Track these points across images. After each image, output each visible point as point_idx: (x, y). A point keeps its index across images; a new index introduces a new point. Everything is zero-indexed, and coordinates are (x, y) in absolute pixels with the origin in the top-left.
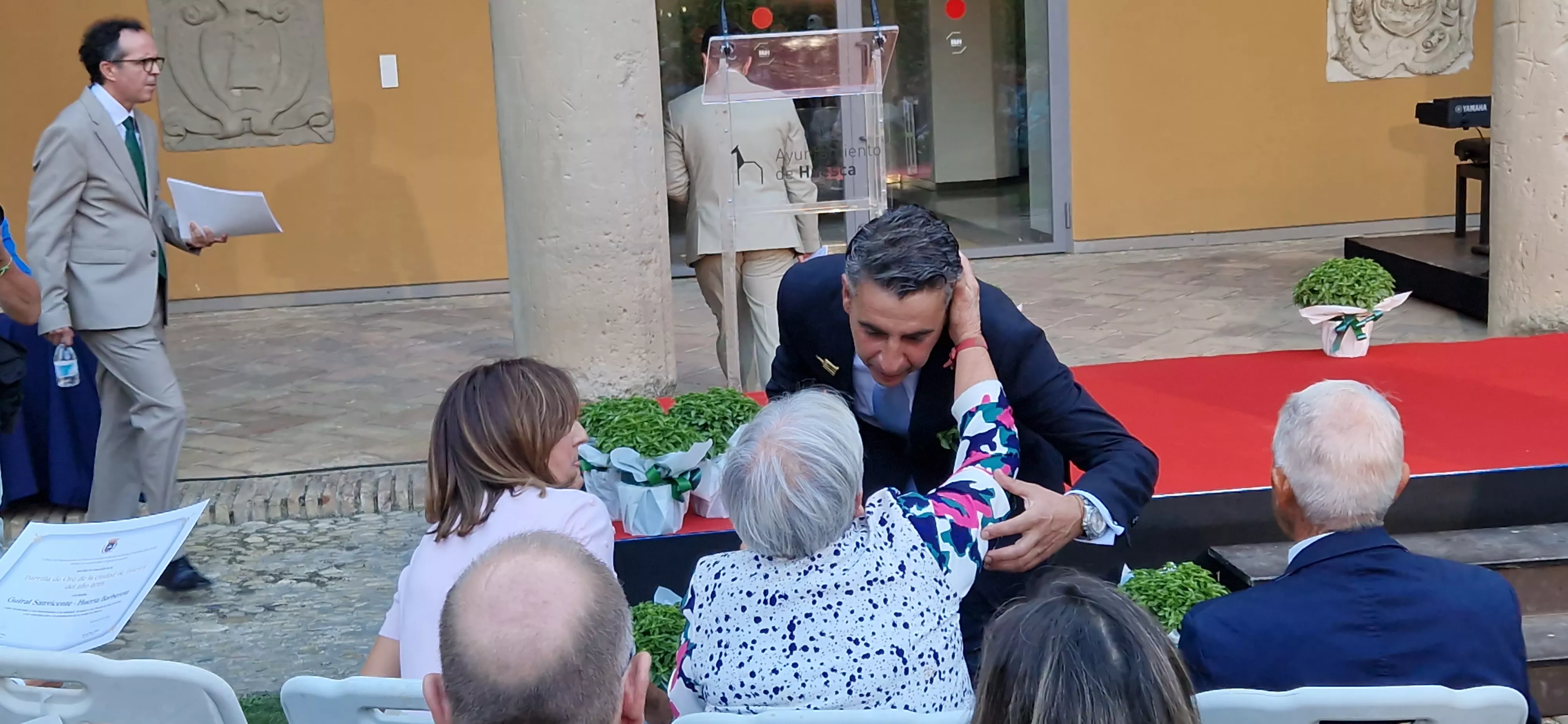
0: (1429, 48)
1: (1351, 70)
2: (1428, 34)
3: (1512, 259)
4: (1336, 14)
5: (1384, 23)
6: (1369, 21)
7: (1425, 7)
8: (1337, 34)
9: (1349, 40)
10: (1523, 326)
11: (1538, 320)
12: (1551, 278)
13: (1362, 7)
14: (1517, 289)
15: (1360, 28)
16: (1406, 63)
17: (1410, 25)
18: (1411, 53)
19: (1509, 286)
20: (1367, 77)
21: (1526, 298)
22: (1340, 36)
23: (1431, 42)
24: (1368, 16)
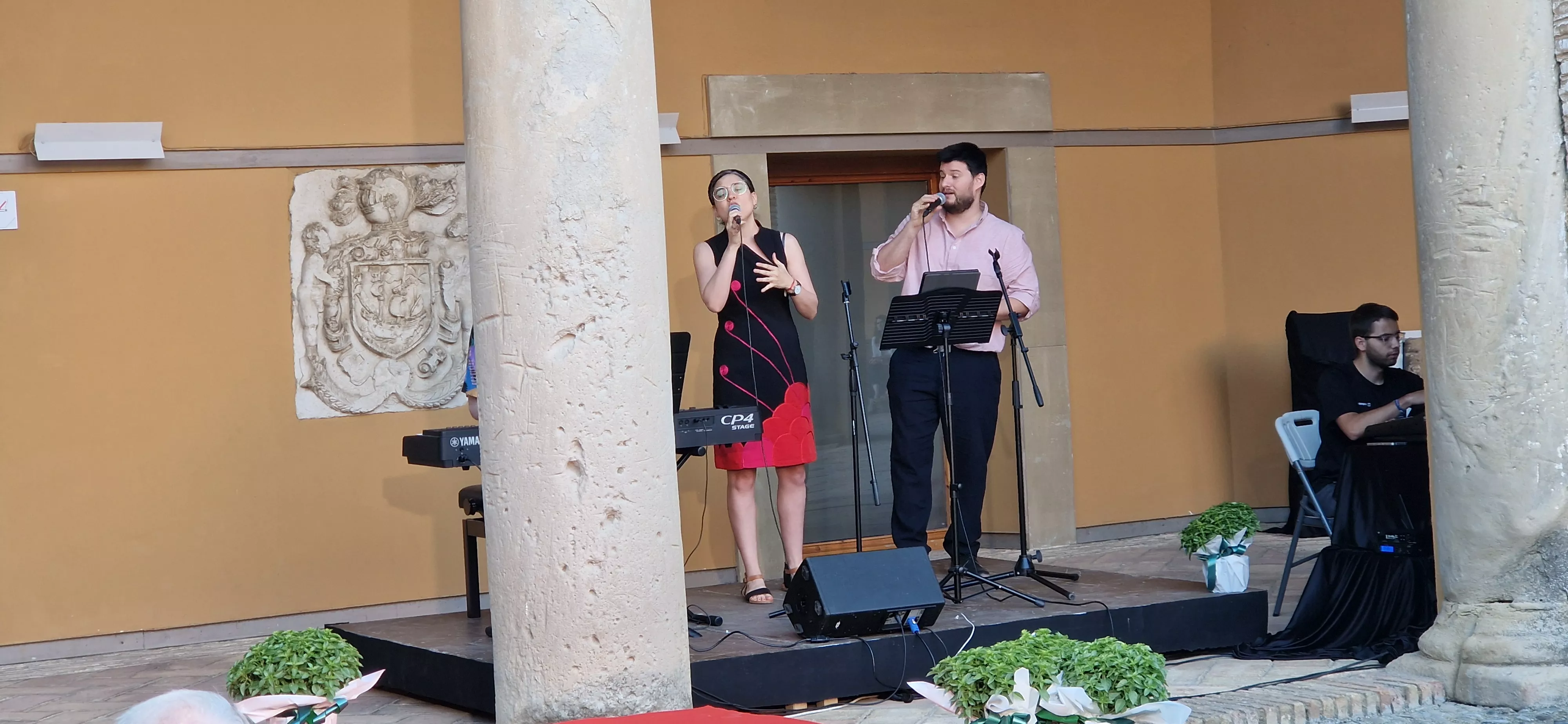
0: (427, 373)
1: (328, 403)
2: (424, 355)
3: (518, 628)
4: (304, 327)
5: (368, 339)
6: (347, 338)
7: (419, 319)
8: (306, 355)
9: (323, 362)
10: (537, 715)
11: (555, 706)
12: (566, 649)
13: (338, 319)
14: (527, 667)
15: (337, 346)
16: (399, 393)
17: (400, 342)
18: (404, 379)
19: (517, 663)
20: (351, 412)
21: (539, 677)
22: (311, 358)
23: (428, 365)
24: (345, 331)
